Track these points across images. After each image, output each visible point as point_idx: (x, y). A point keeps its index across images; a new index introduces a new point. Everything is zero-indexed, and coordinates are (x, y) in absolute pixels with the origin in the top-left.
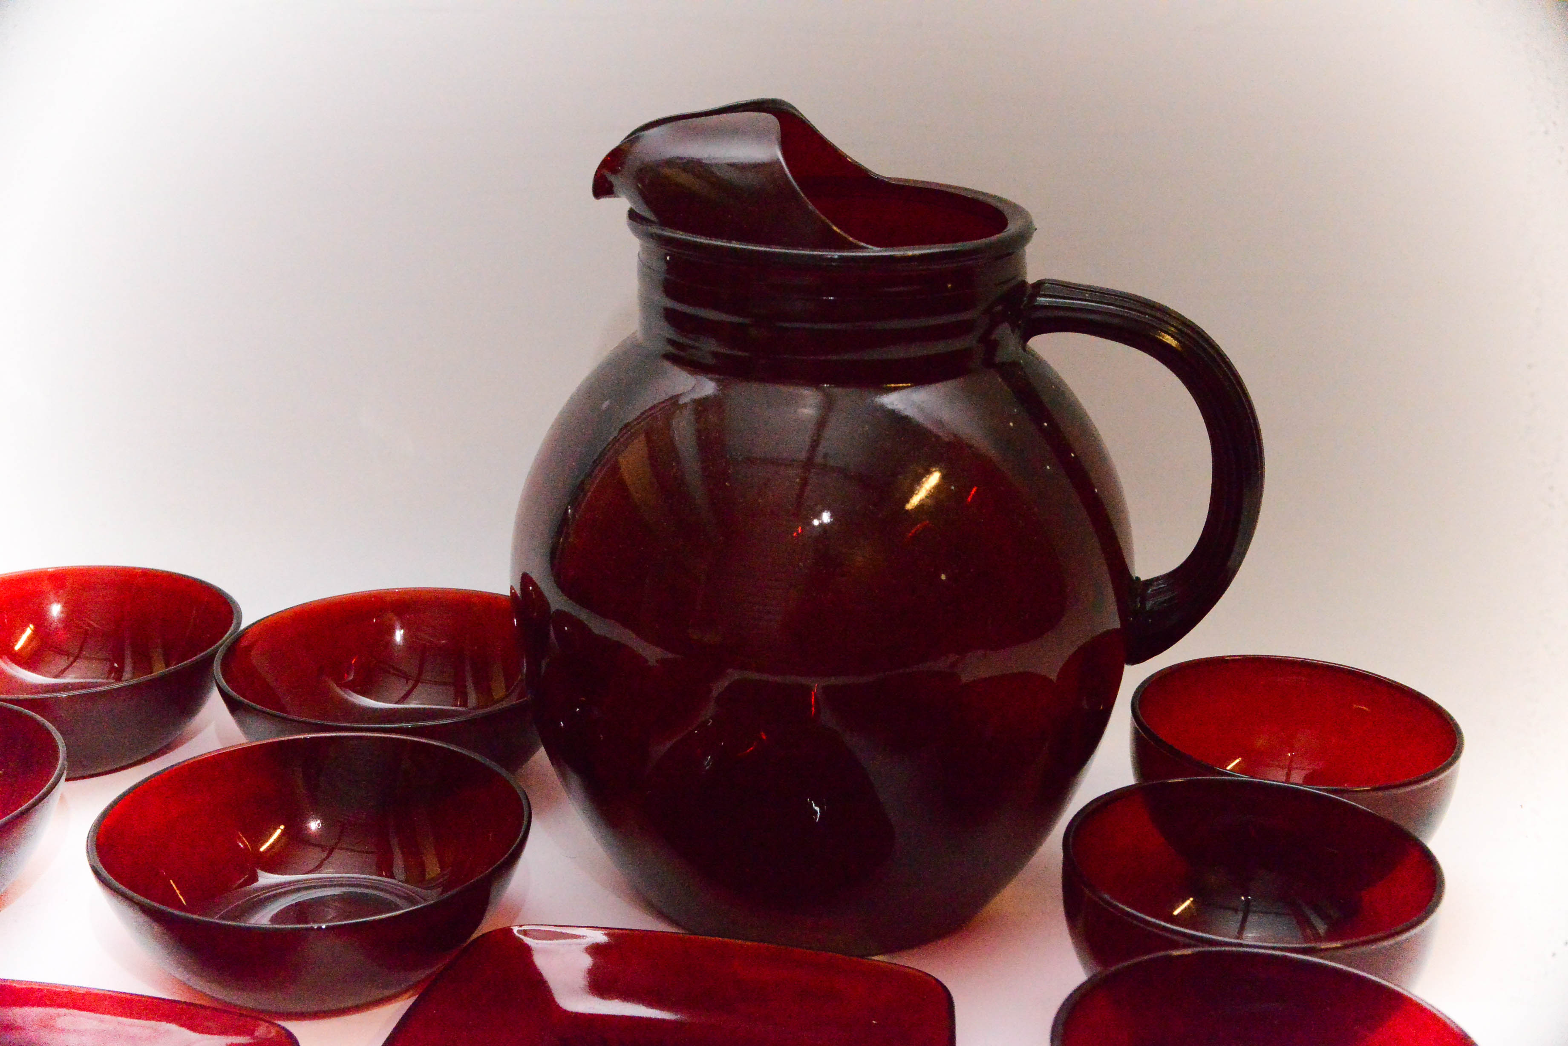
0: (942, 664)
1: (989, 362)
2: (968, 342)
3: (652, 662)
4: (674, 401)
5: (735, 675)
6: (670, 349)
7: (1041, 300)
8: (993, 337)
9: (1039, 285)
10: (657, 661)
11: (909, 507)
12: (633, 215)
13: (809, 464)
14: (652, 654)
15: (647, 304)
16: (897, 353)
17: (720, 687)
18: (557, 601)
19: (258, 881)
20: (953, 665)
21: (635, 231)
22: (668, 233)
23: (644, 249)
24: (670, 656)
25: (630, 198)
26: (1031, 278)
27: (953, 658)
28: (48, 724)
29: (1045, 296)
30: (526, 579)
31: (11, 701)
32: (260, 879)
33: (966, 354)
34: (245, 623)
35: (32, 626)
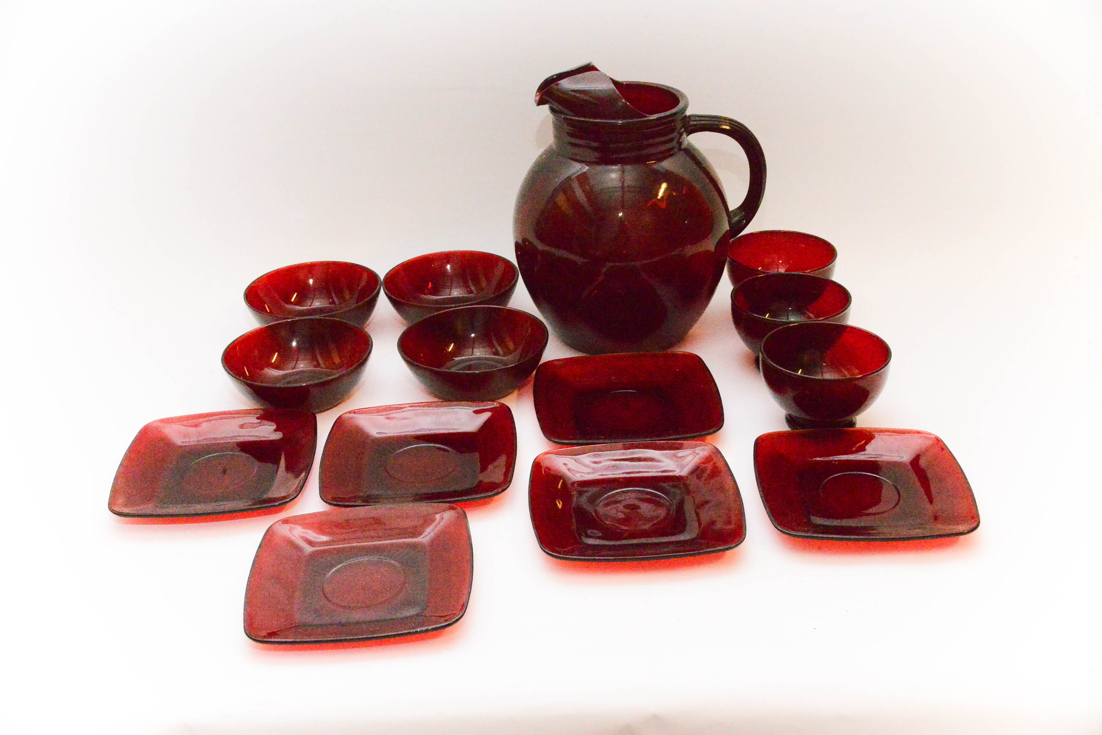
0: (676, 252)
1: (680, 149)
2: (673, 144)
3: (580, 263)
4: (569, 178)
5: (609, 264)
7: (692, 123)
11: (659, 198)
13: (623, 187)
14: (579, 260)
17: (604, 270)
18: (540, 246)
29: (693, 121)
33: (672, 149)
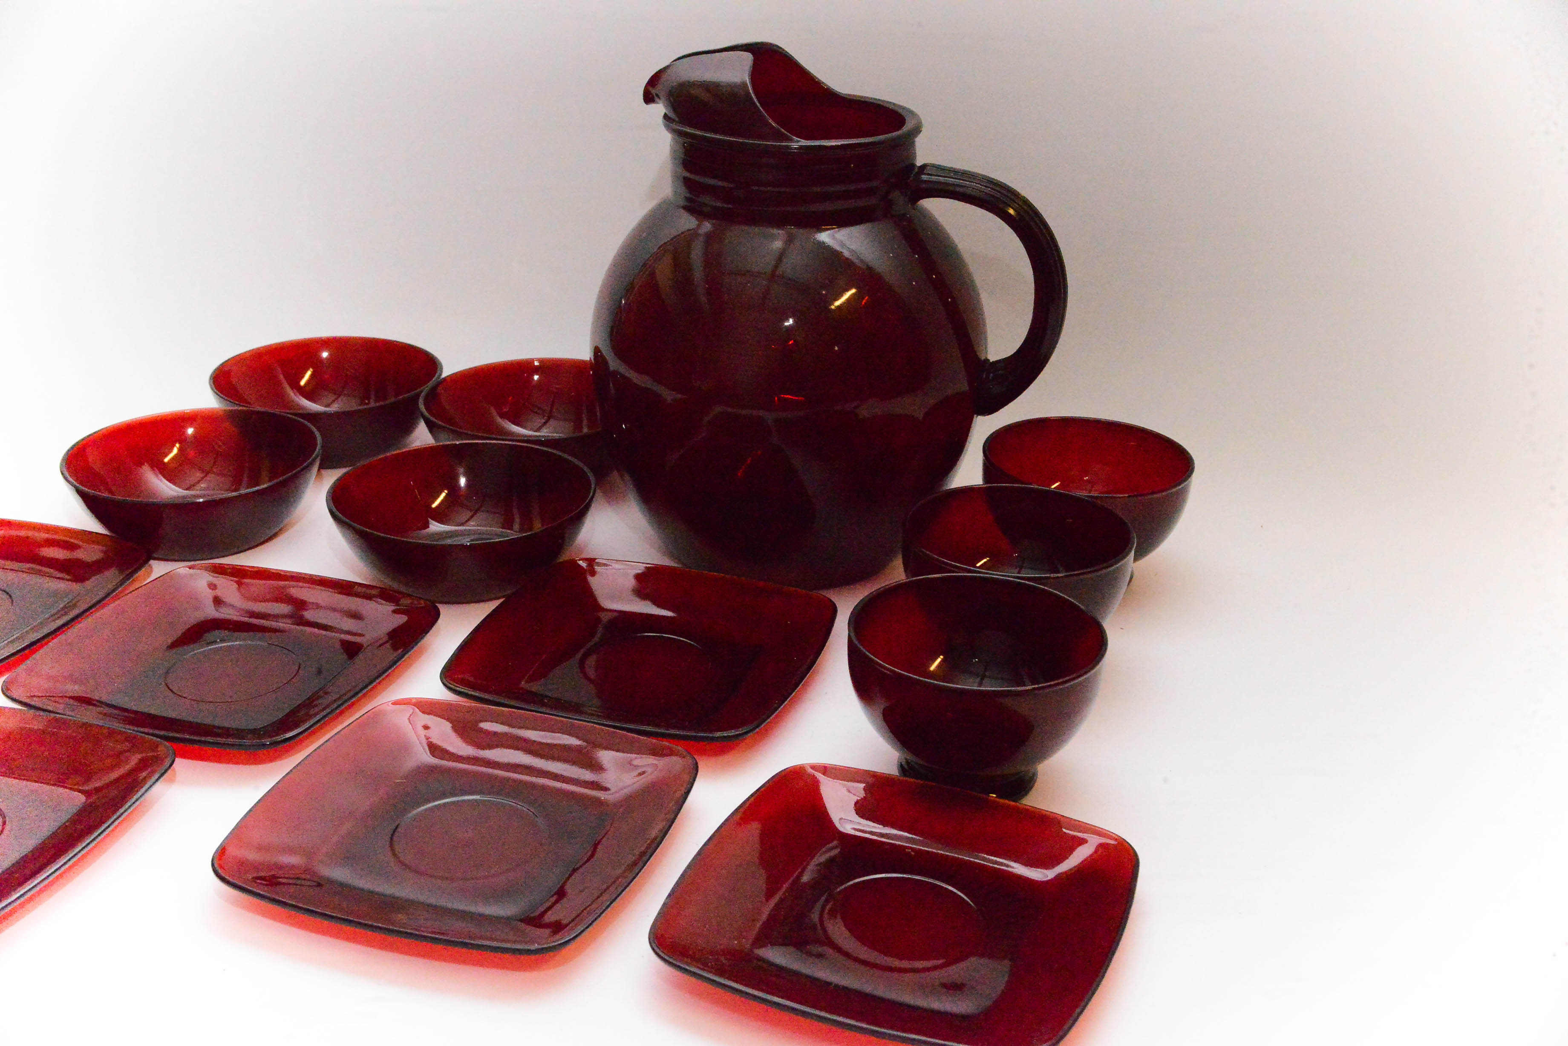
2: (873, 201)
5: (718, 409)
6: (686, 203)
7: (924, 177)
8: (890, 197)
9: (924, 167)
10: (672, 400)
12: (666, 117)
14: (668, 395)
15: (675, 177)
16: (829, 206)
17: (710, 416)
18: (614, 364)
19: (429, 527)
20: (855, 407)
21: (668, 128)
22: (688, 130)
23: (674, 139)
24: (679, 396)
25: (666, 107)
26: (919, 163)
27: (855, 404)
28: (314, 429)
29: (928, 174)
30: (597, 351)
31: (291, 414)
32: (430, 526)
33: (872, 208)
34: (444, 375)
35: (311, 370)
